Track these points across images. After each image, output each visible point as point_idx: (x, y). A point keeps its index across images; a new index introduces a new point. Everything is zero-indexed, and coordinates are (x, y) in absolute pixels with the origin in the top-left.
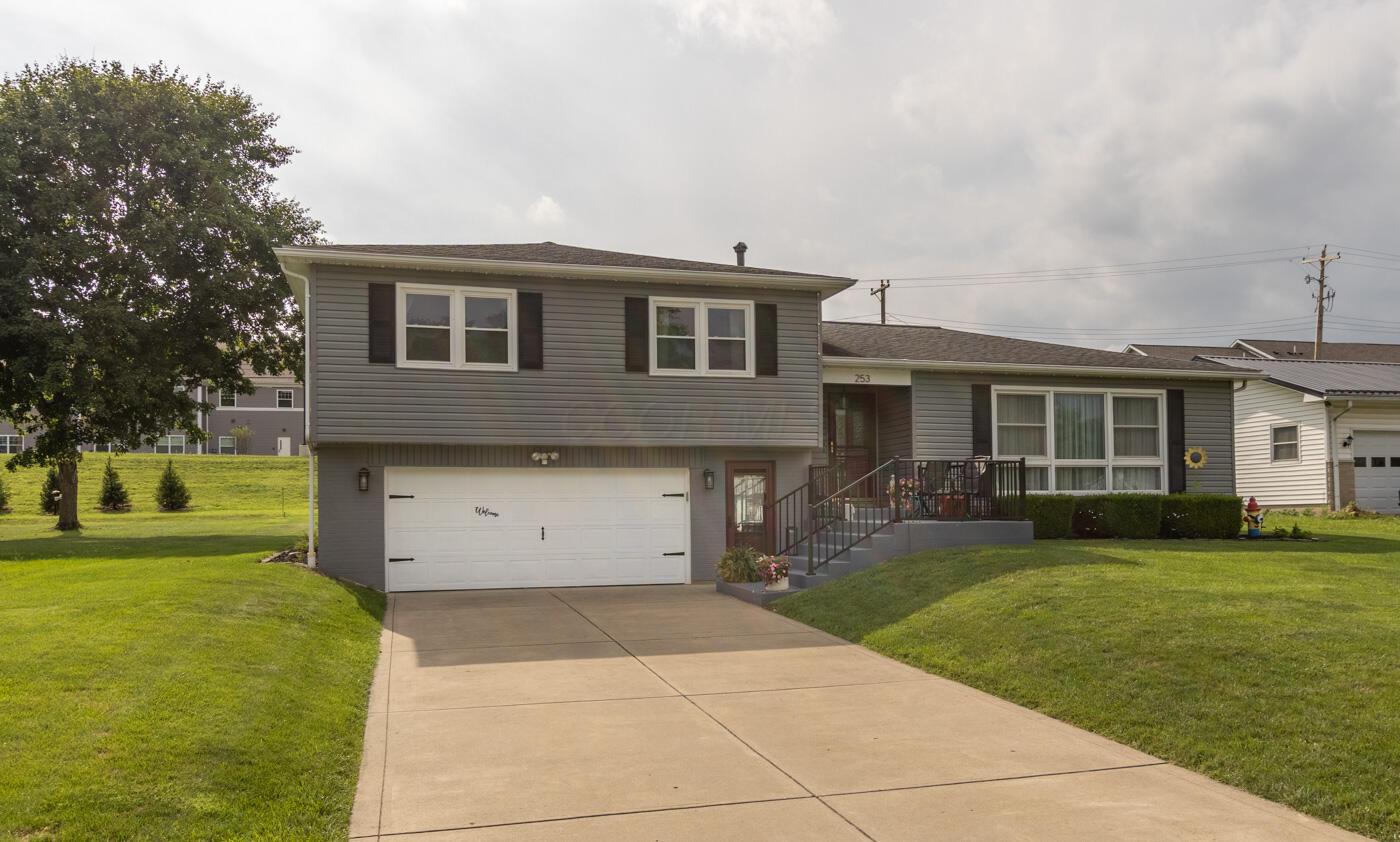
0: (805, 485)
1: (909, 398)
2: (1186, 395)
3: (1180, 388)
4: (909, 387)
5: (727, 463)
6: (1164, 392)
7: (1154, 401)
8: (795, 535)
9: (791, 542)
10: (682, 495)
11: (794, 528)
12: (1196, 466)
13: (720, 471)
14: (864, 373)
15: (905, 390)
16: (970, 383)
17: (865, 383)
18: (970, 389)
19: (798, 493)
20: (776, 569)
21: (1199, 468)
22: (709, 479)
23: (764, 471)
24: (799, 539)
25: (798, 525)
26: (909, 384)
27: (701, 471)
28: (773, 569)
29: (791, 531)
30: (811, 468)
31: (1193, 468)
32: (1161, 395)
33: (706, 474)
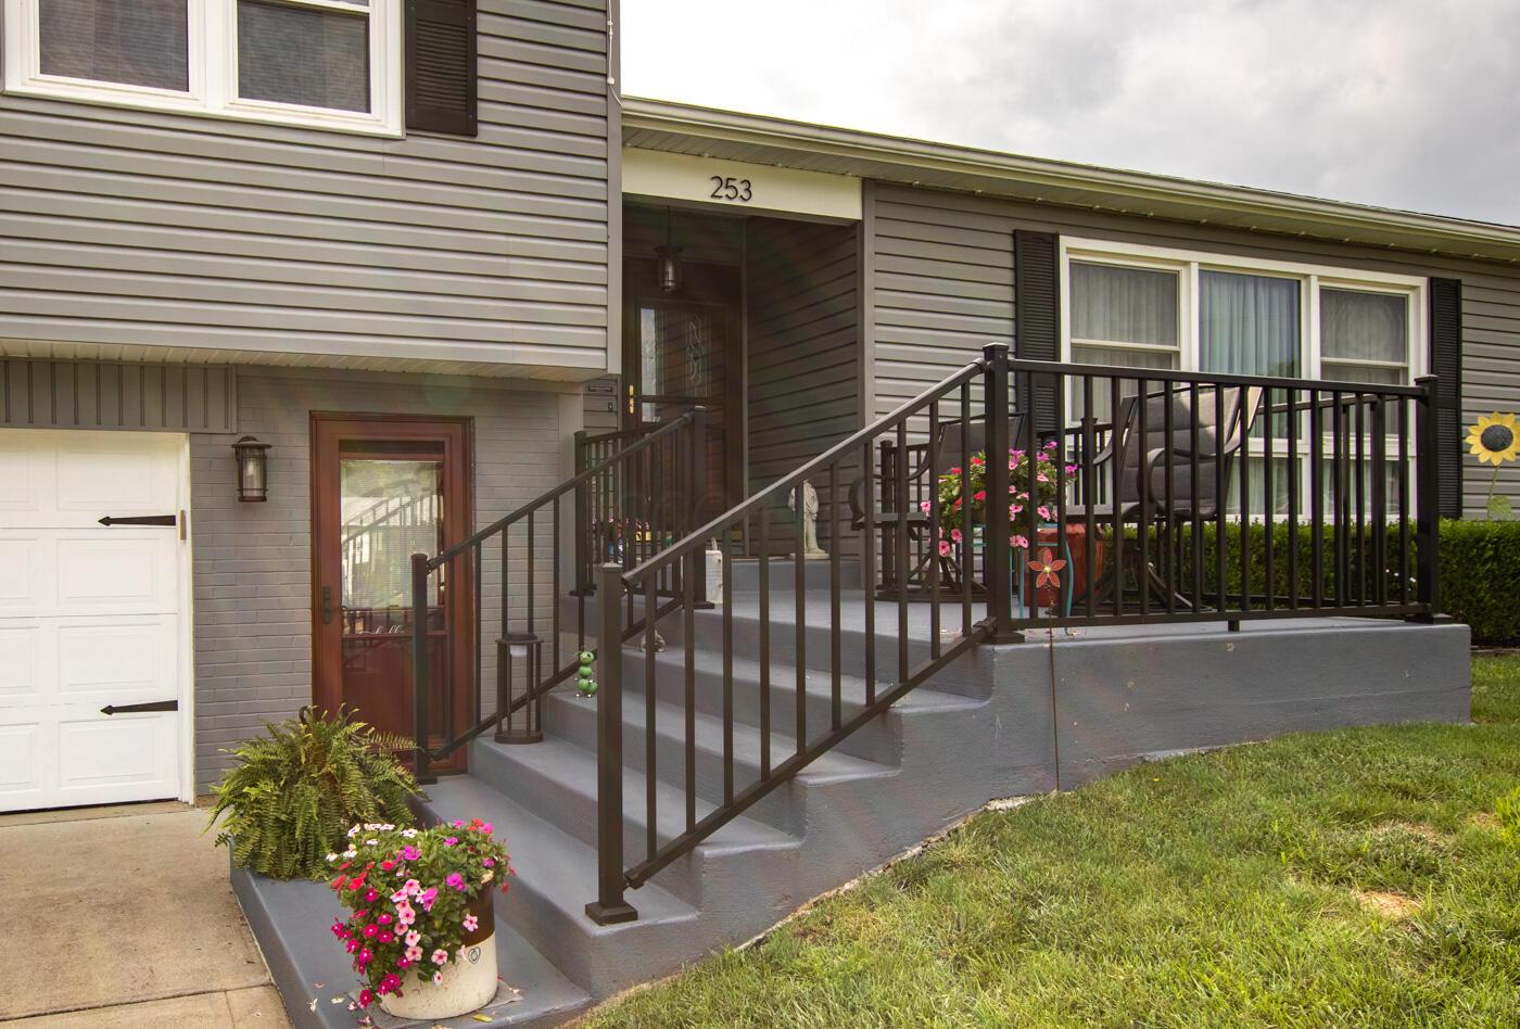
0: (565, 488)
1: (856, 257)
2: (1465, 293)
3: (1456, 276)
4: (856, 222)
5: (315, 419)
6: (1421, 282)
7: (1398, 305)
8: (533, 660)
9: (519, 687)
10: (169, 521)
11: (528, 639)
12: (1496, 458)
13: (294, 446)
14: (738, 170)
15: (848, 232)
16: (1009, 227)
17: (737, 202)
18: (1007, 243)
19: (544, 515)
20: (423, 920)
21: (1505, 465)
22: (251, 469)
23: (434, 448)
24: (547, 673)
25: (543, 629)
26: (858, 216)
27: (225, 444)
28: (405, 915)
29: (518, 652)
30: (582, 441)
31: (1488, 465)
32: (1415, 288)
33: (245, 451)
